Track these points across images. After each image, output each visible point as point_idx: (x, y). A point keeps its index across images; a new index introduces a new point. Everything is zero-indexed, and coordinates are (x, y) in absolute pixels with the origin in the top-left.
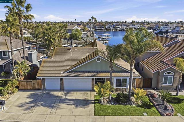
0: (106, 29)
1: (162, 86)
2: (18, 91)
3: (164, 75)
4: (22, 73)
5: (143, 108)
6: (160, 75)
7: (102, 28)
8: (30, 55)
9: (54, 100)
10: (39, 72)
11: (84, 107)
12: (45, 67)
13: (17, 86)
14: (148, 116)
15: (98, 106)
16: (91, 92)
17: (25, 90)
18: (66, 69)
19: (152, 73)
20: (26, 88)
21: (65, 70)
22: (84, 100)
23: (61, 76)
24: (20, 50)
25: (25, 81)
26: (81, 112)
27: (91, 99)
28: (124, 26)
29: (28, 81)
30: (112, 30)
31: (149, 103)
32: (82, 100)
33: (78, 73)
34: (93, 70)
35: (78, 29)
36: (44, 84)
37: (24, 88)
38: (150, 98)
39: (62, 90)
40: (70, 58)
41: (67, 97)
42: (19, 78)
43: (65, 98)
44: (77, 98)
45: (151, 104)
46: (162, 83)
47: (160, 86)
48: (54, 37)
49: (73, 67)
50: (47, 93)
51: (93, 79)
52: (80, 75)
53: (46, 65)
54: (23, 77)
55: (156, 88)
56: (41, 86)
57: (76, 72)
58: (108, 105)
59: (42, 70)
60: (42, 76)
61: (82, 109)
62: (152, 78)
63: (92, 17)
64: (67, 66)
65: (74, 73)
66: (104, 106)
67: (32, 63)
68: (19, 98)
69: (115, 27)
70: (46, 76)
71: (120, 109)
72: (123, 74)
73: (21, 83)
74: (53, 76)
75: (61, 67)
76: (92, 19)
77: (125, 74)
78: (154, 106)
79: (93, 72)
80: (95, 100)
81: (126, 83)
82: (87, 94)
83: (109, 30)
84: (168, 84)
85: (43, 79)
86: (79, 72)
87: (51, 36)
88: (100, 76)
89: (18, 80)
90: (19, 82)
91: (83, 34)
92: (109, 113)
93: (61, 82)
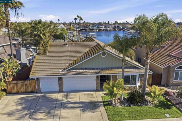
0: (90, 29)
1: (173, 83)
2: (6, 95)
3: (176, 69)
4: (10, 73)
5: (163, 109)
6: (171, 69)
7: (86, 29)
8: (18, 52)
9: (54, 104)
10: (32, 71)
11: (93, 111)
12: (40, 65)
13: (5, 88)
14: (172, 117)
15: (110, 108)
16: (96, 92)
17: (14, 93)
18: (65, 66)
19: (163, 68)
20: (16, 91)
21: (64, 68)
22: (91, 103)
23: (60, 74)
24: (5, 47)
25: (15, 82)
26: (92, 118)
27: (99, 101)
28: (107, 26)
29: (19, 82)
30: (96, 30)
31: (166, 102)
32: (88, 102)
33: (80, 71)
34: (98, 67)
35: (63, 28)
36: (39, 85)
37: (13, 91)
38: (165, 97)
39: (61, 91)
40: (68, 53)
41: (69, 100)
42: (6, 79)
43: (67, 101)
44: (82, 101)
45: (169, 103)
46: (173, 79)
47: (171, 82)
48: (45, 32)
49: (74, 63)
50: (43, 96)
51: (97, 77)
52: (83, 72)
53: (40, 62)
54: (12, 78)
55: (166, 85)
56: (35, 87)
57: (78, 69)
58: (121, 107)
59: (36, 68)
60: (37, 75)
61: (91, 113)
62: (162, 74)
63: (78, 16)
64: (65, 63)
65: (75, 71)
66: (117, 109)
67: (21, 61)
68: (7, 105)
69: (99, 27)
70: (41, 75)
71: (137, 111)
72: (132, 70)
73: (9, 85)
74: (50, 75)
75: (59, 64)
76: (77, 18)
77: (134, 70)
78: (173, 105)
79: (97, 69)
80: (104, 102)
81: (136, 80)
82: (92, 95)
83: (93, 30)
84: (179, 80)
85: (38, 79)
86: (82, 69)
87: (41, 30)
88: (107, 73)
89: (5, 82)
90: (7, 84)
91: (69, 33)
92: (126, 117)
93: (60, 82)
